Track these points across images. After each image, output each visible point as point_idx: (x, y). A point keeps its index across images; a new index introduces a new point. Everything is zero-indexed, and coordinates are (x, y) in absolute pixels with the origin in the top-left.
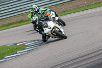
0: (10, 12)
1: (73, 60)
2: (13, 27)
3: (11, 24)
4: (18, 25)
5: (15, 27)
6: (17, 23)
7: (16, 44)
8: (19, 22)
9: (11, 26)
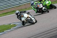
0: (7, 6)
1: (42, 33)
2: (9, 15)
3: (7, 13)
4: (12, 13)
5: (10, 14)
6: (11, 12)
7: (10, 24)
8: (12, 12)
9: (7, 14)
